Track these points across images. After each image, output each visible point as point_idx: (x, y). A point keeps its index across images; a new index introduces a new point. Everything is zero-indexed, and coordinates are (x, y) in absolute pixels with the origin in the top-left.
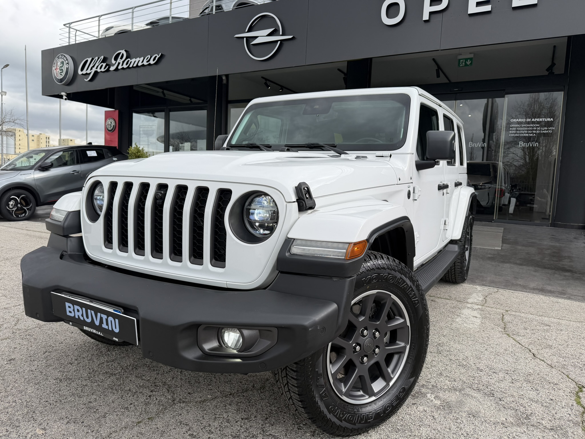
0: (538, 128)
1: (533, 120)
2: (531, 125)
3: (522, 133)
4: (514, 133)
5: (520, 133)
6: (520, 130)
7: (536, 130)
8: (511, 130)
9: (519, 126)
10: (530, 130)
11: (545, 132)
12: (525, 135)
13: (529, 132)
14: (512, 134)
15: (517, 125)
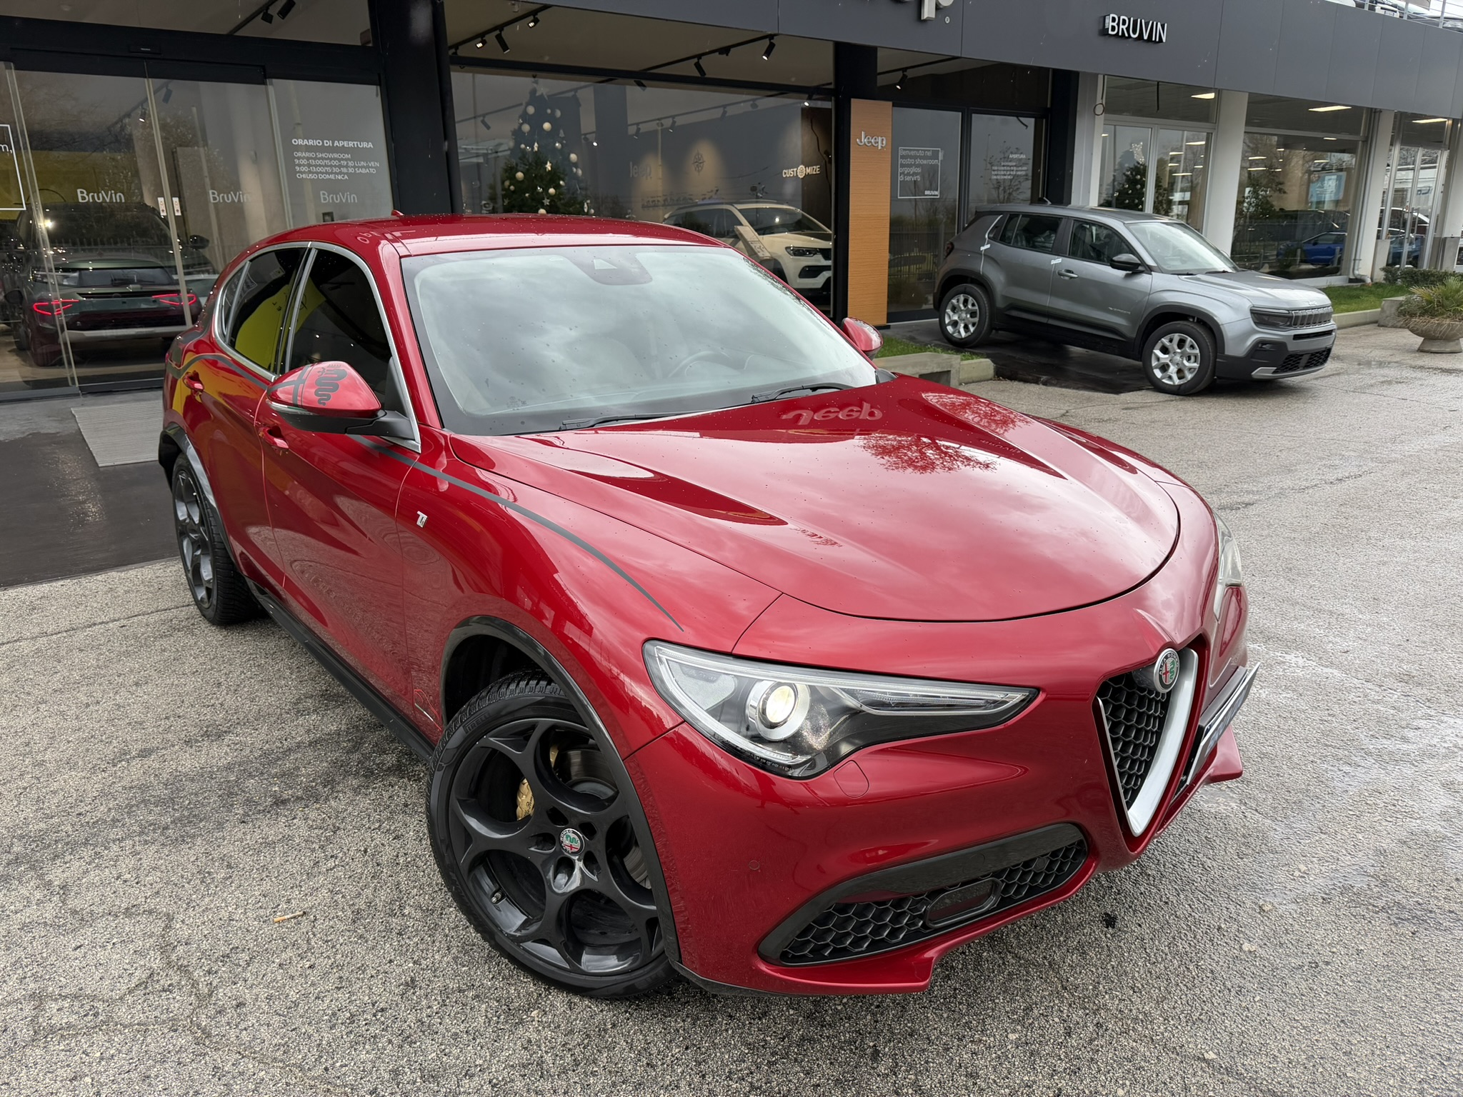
0: (350, 164)
1: (336, 143)
2: (336, 156)
3: (322, 173)
4: (304, 172)
5: (317, 173)
6: (316, 166)
7: (347, 167)
8: (299, 165)
9: (311, 155)
10: (335, 166)
11: (364, 171)
12: (328, 176)
13: (335, 170)
14: (302, 173)
15: (307, 155)
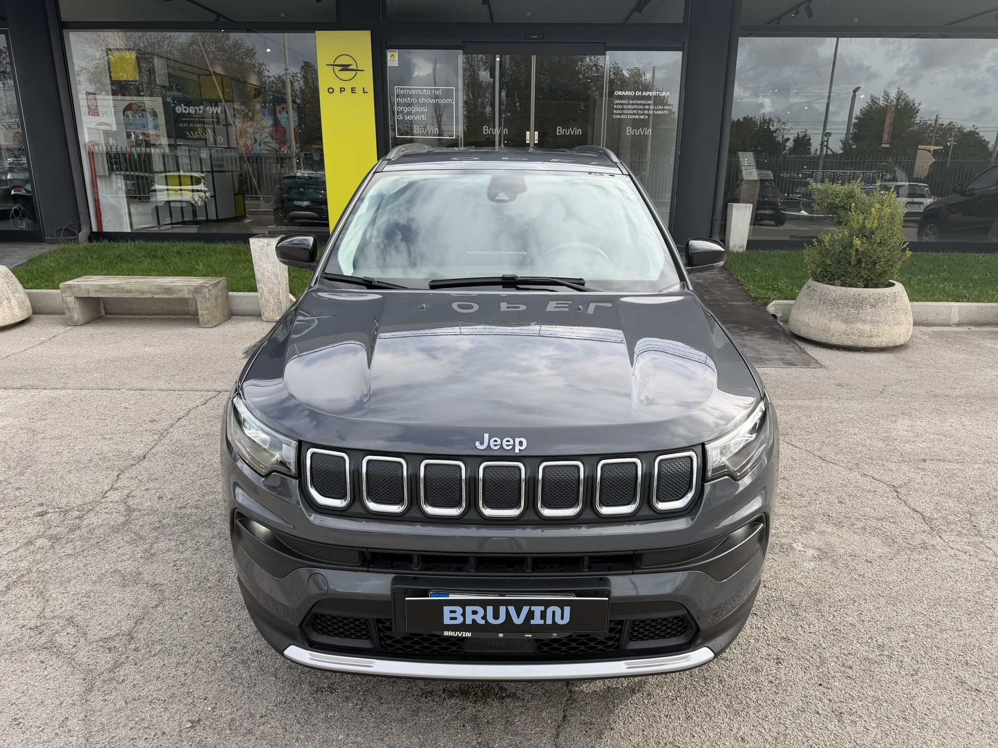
0: (651, 107)
1: (644, 93)
2: (643, 102)
3: (631, 114)
4: (619, 114)
5: (627, 114)
6: (627, 109)
7: (648, 109)
8: (616, 109)
9: (625, 102)
10: (641, 109)
11: (659, 112)
12: (634, 117)
13: (640, 112)
14: (617, 115)
